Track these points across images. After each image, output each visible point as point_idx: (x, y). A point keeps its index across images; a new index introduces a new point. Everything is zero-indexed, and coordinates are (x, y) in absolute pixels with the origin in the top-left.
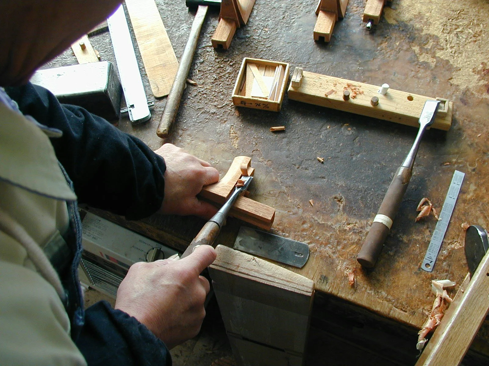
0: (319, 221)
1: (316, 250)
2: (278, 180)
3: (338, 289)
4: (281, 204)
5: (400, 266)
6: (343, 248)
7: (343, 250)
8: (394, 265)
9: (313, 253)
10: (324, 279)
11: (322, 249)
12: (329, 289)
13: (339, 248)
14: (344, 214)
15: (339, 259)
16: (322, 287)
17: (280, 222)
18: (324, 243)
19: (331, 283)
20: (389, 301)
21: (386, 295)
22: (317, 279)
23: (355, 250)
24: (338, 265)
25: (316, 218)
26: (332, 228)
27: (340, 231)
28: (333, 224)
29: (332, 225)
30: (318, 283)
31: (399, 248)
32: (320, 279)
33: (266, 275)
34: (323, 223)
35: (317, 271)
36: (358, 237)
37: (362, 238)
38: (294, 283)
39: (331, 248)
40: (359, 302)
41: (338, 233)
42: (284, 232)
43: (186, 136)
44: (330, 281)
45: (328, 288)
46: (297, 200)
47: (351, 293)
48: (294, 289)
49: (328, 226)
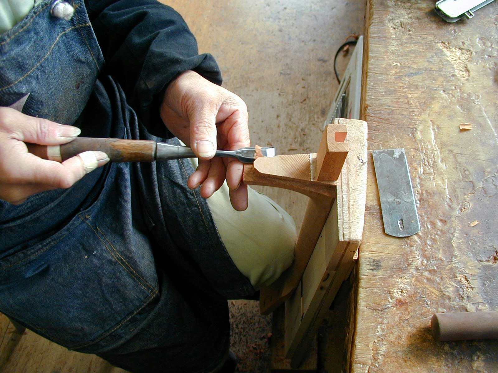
0: (454, 239)
1: (412, 246)
2: (488, 175)
3: (368, 286)
4: (457, 188)
5: (433, 364)
6: (428, 279)
7: (425, 281)
8: (430, 355)
9: (407, 243)
10: (376, 265)
11: (416, 252)
12: (364, 275)
13: (426, 274)
14: (479, 269)
15: (410, 277)
16: (364, 265)
17: (431, 192)
18: (426, 253)
19: (373, 276)
20: (375, 359)
21: (382, 353)
22: (373, 256)
23: (432, 296)
24: (401, 278)
25: (456, 235)
26: (452, 258)
27: (451, 269)
28: (457, 259)
29: (456, 257)
30: (368, 260)
31: (459, 357)
32: (374, 261)
33: (348, 181)
34: (454, 245)
35: (383, 254)
36: (452, 295)
37: (453, 301)
38: (349, 216)
39: (422, 264)
40: (359, 318)
41: (447, 268)
42: (420, 201)
43: (492, 61)
44: (375, 273)
45: (366, 274)
46: (471, 206)
47: (369, 304)
48: (342, 217)
49: (452, 252)
